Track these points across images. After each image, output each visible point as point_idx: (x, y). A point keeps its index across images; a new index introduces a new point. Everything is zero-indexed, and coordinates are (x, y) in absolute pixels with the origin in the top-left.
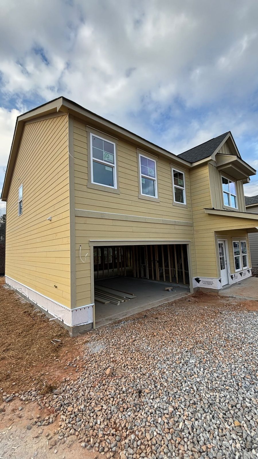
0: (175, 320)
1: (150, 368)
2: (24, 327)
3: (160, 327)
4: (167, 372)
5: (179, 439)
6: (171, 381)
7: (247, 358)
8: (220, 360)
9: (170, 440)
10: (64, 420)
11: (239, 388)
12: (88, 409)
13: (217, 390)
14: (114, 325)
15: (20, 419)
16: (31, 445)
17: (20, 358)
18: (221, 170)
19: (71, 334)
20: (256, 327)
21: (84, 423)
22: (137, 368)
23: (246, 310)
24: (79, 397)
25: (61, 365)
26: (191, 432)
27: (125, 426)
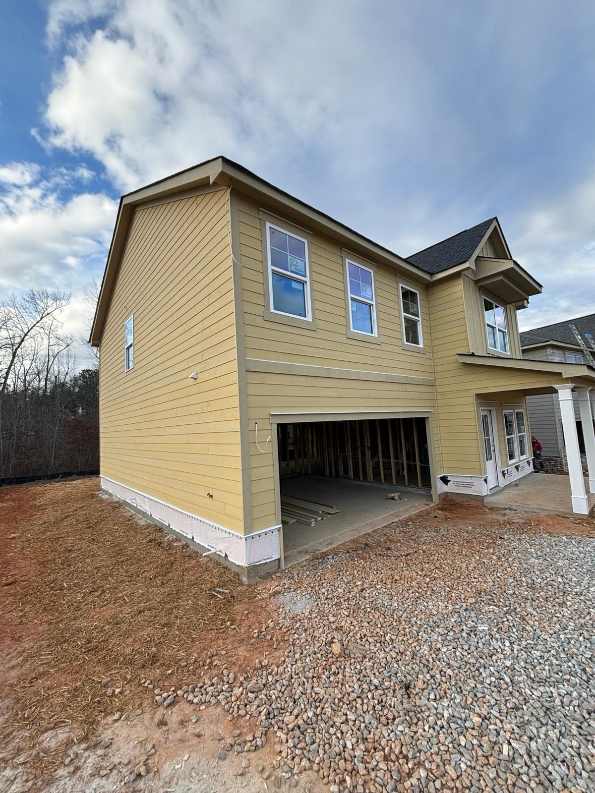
0: (424, 551)
1: (410, 641)
2: (157, 568)
3: (402, 565)
4: (444, 649)
5: (511, 779)
6: (458, 665)
7: (583, 622)
8: (535, 625)
9: (495, 778)
10: (284, 741)
11: (589, 678)
12: (322, 719)
13: (549, 682)
14: (317, 562)
15: (199, 739)
16: (236, 789)
17: (166, 624)
18: (481, 286)
19: (245, 579)
20: (577, 564)
21: (321, 747)
22: (386, 640)
23: (545, 532)
24: (296, 697)
25: (243, 637)
26: (529, 763)
27: (401, 752)
